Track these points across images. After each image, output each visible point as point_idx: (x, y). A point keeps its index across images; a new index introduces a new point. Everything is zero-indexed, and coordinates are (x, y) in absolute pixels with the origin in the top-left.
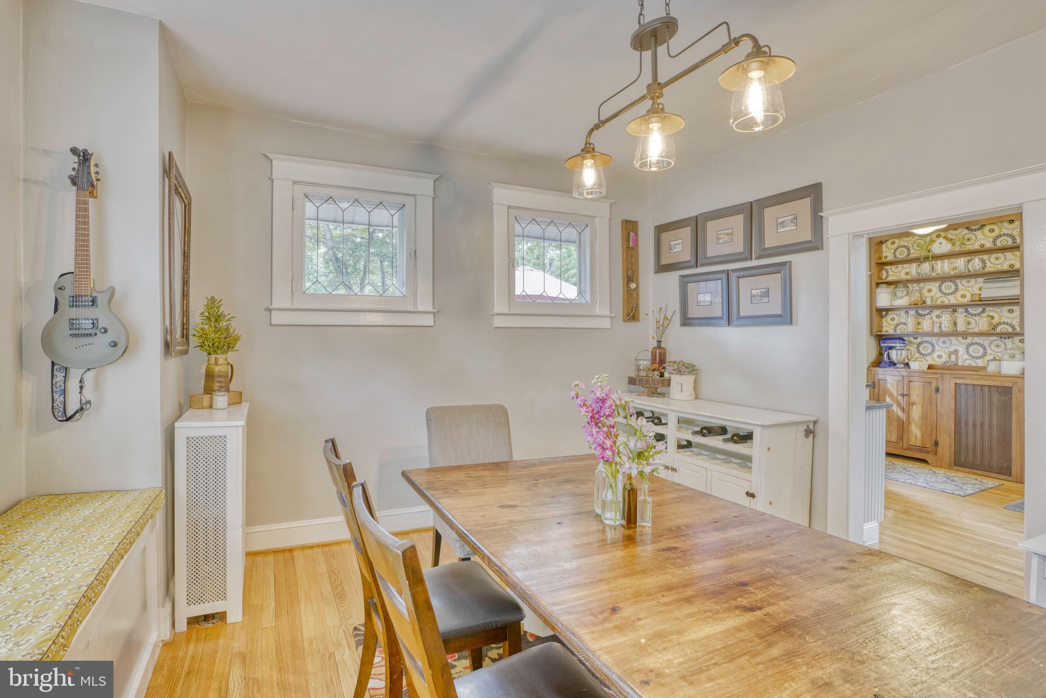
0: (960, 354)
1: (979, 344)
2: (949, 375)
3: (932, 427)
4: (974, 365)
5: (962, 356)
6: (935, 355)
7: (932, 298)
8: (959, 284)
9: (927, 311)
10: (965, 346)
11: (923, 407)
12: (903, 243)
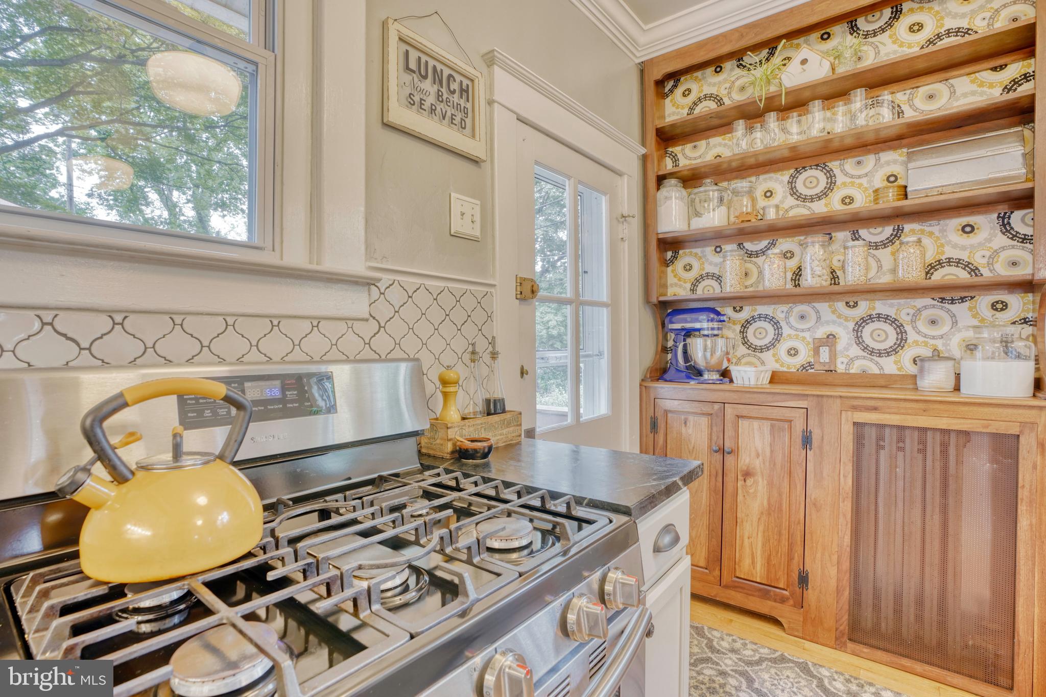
0: (840, 346)
1: (887, 318)
2: (838, 401)
3: (791, 536)
4: (876, 371)
5: (847, 349)
6: (783, 347)
7: (777, 207)
8: (837, 171)
9: (764, 243)
10: (851, 325)
11: (771, 484)
12: (707, 90)
